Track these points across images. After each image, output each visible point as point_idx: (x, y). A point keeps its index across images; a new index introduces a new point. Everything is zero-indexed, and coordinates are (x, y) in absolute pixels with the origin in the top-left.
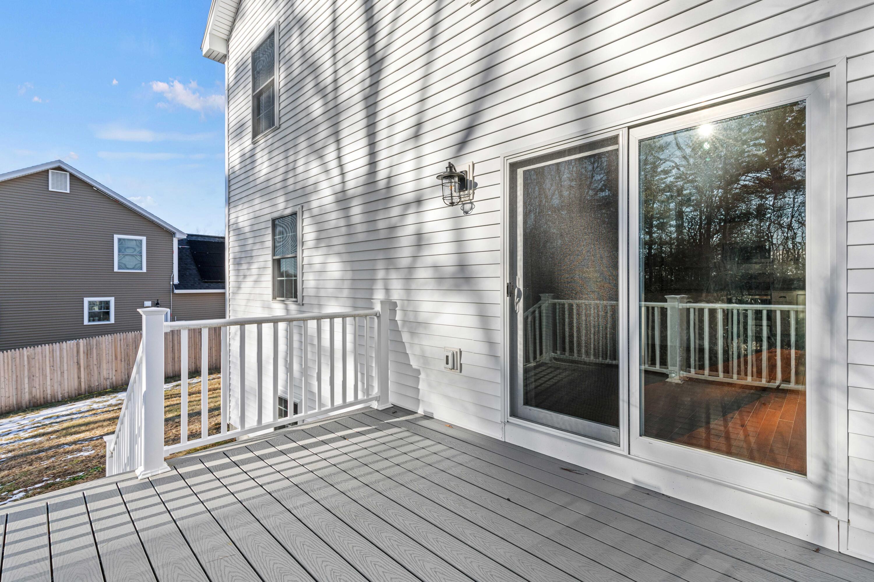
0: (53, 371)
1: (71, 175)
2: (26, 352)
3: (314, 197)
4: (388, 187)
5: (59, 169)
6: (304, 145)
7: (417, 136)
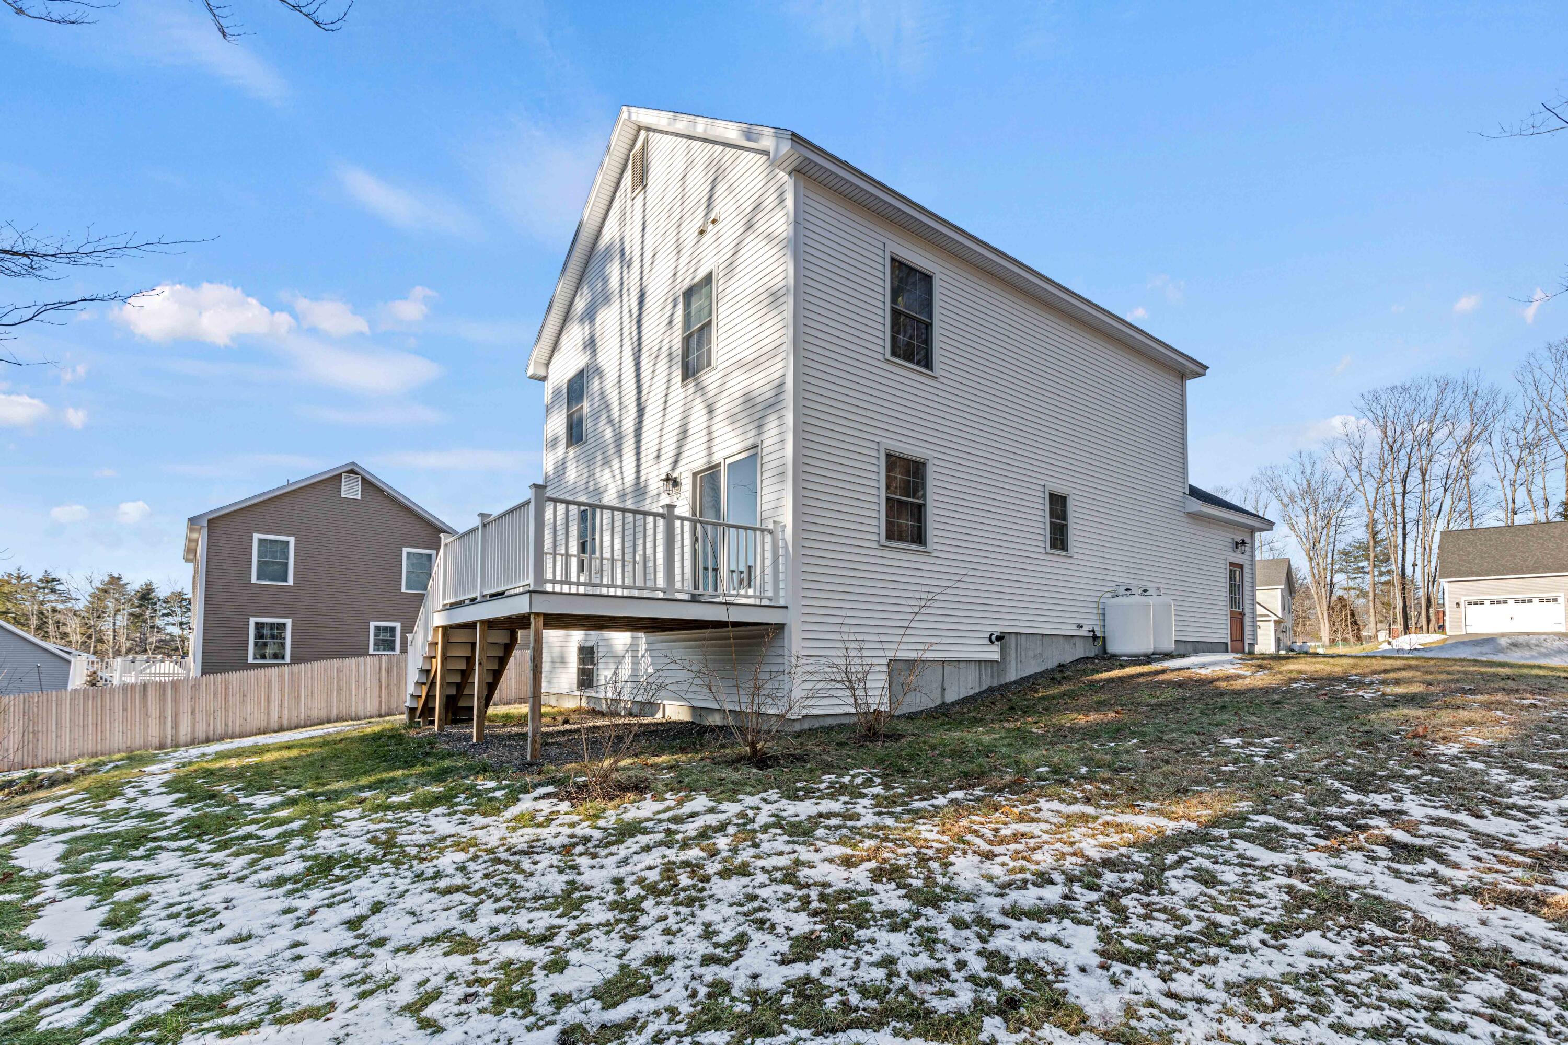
0: (357, 687)
1: (363, 479)
2: (336, 663)
3: (605, 494)
4: (645, 487)
5: (352, 472)
6: (599, 458)
7: (658, 457)
